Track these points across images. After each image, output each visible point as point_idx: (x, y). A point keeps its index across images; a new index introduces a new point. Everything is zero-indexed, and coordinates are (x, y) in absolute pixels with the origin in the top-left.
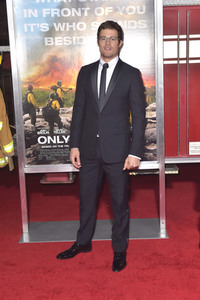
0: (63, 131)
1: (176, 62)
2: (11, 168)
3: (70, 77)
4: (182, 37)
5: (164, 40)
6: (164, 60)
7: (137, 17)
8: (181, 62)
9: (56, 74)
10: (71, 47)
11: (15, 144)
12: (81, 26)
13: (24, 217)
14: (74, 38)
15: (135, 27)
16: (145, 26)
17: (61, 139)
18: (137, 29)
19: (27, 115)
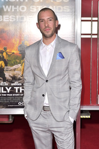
0: (6, 84)
1: (89, 36)
3: (14, 44)
4: (94, 19)
5: (82, 21)
6: (82, 34)
7: (62, 4)
8: (94, 37)
9: (3, 42)
10: (15, 22)
12: (23, 9)
14: (17, 17)
15: (61, 11)
16: (68, 10)
17: (5, 90)
18: (63, 12)
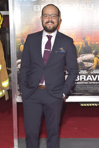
2: (7, 98)
11: (10, 81)
13: (15, 134)
19: (20, 61)
